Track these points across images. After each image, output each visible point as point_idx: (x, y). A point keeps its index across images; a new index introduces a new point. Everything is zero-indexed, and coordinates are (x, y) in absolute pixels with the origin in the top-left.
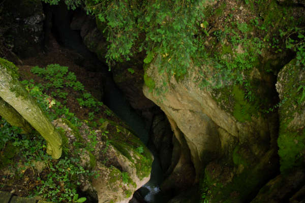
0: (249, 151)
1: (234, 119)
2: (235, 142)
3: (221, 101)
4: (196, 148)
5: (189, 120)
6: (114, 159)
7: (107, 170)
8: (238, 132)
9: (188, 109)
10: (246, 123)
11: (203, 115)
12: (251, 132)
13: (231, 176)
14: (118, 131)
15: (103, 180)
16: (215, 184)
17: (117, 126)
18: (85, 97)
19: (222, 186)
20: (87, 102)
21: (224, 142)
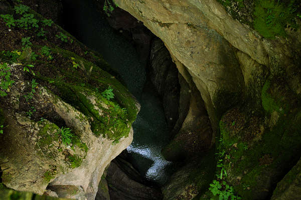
0: (287, 88)
1: (257, 34)
2: (263, 74)
3: (231, 4)
4: (207, 88)
5: (189, 42)
6: (48, 108)
7: (34, 125)
8: (268, 56)
9: (184, 22)
10: (277, 41)
11: (210, 31)
12: (287, 57)
13: (260, 131)
14: (76, 66)
15: (29, 142)
16: (235, 145)
17: (73, 58)
18: (17, 12)
19: (246, 148)
20: (22, 20)
21: (247, 76)
